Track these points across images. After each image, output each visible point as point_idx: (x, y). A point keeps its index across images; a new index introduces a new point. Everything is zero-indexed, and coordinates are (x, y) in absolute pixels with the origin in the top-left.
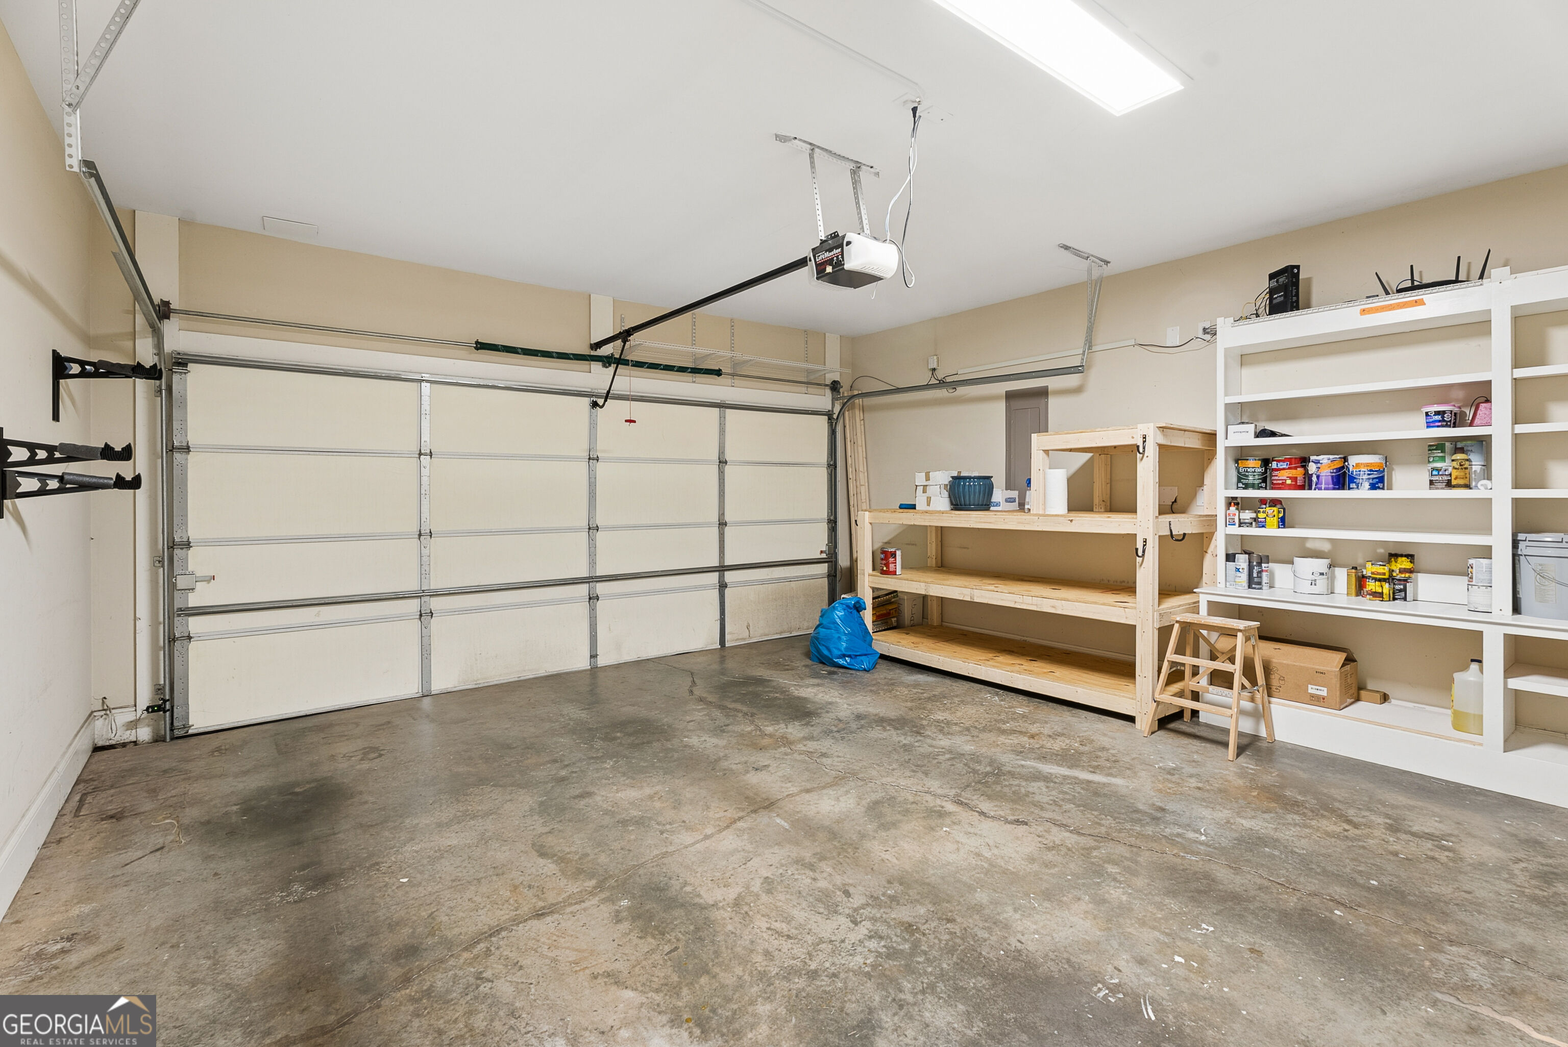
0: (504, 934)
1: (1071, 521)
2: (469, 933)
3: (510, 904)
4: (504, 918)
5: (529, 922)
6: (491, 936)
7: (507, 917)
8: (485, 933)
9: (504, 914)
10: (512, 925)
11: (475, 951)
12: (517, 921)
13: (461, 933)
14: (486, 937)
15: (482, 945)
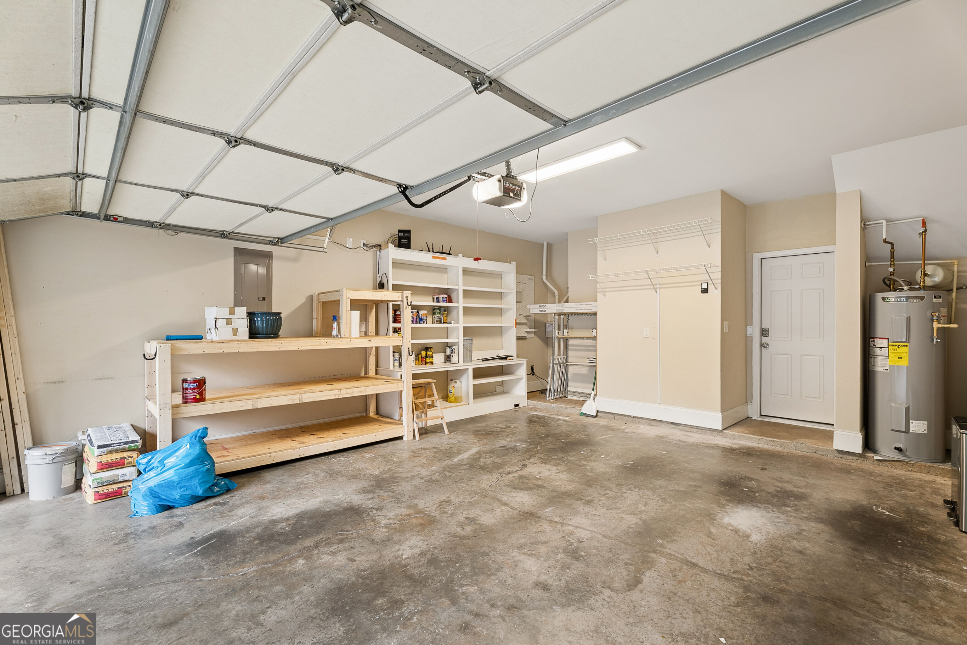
0: (719, 572)
1: (370, 341)
2: (731, 584)
3: (696, 578)
4: (709, 576)
5: (702, 566)
6: (725, 576)
7: (706, 575)
8: (725, 578)
9: (706, 578)
10: (710, 571)
11: (740, 576)
12: (706, 571)
13: (735, 587)
14: (728, 577)
15: (733, 576)
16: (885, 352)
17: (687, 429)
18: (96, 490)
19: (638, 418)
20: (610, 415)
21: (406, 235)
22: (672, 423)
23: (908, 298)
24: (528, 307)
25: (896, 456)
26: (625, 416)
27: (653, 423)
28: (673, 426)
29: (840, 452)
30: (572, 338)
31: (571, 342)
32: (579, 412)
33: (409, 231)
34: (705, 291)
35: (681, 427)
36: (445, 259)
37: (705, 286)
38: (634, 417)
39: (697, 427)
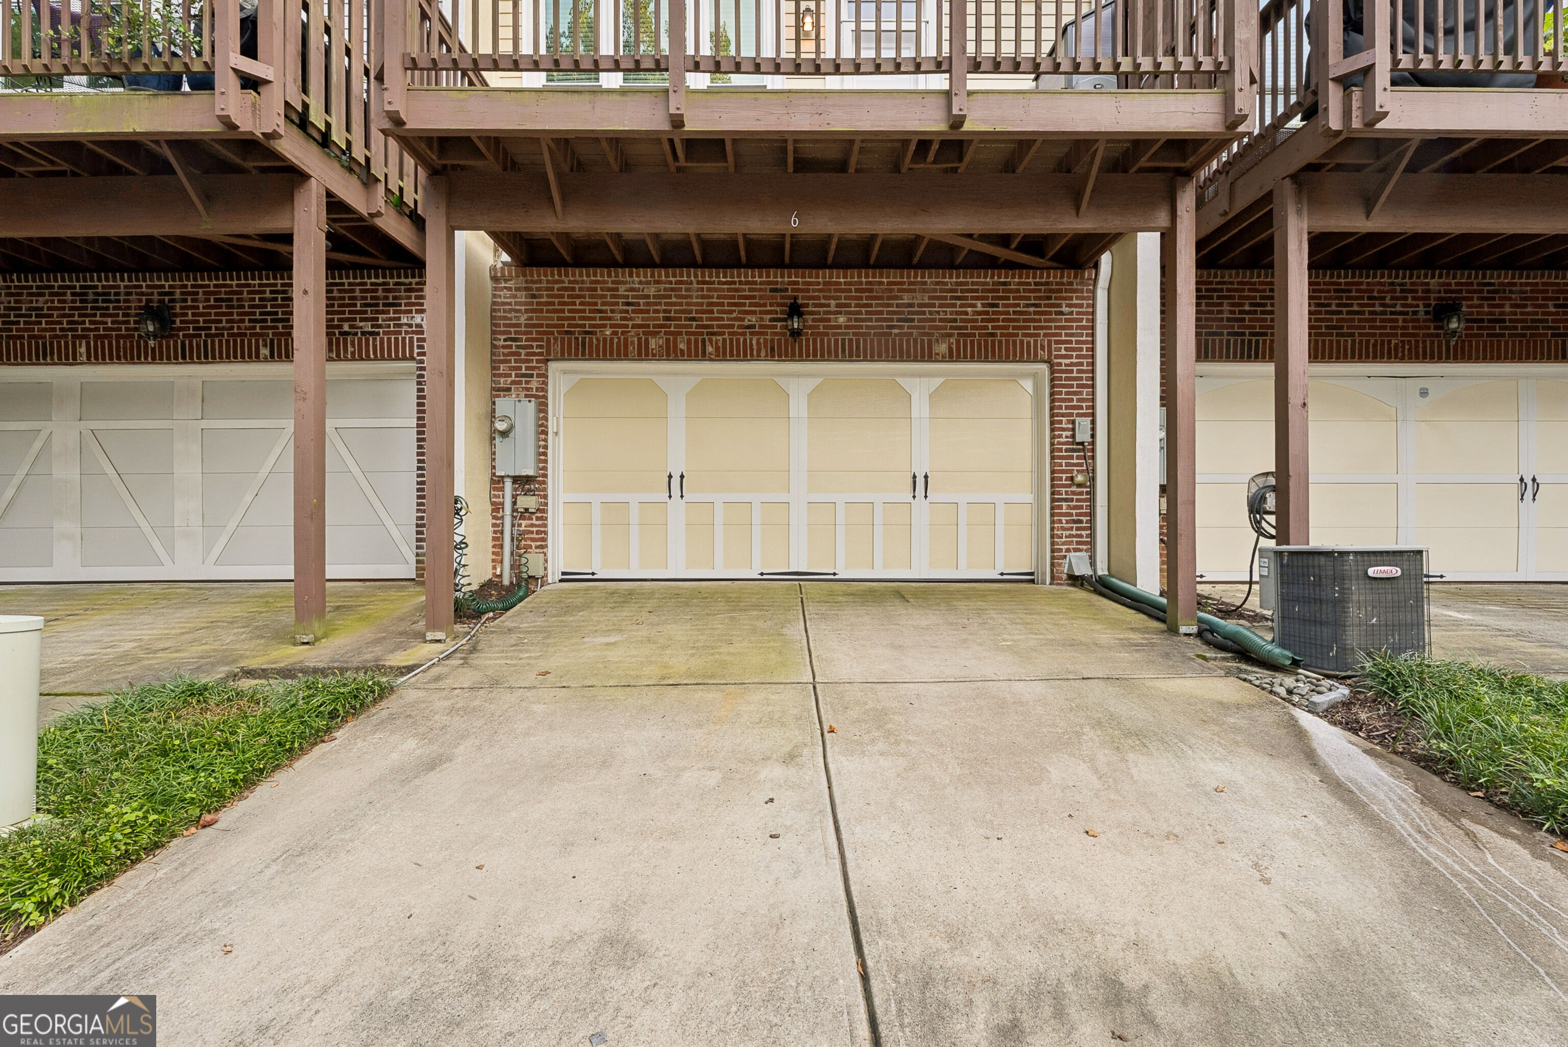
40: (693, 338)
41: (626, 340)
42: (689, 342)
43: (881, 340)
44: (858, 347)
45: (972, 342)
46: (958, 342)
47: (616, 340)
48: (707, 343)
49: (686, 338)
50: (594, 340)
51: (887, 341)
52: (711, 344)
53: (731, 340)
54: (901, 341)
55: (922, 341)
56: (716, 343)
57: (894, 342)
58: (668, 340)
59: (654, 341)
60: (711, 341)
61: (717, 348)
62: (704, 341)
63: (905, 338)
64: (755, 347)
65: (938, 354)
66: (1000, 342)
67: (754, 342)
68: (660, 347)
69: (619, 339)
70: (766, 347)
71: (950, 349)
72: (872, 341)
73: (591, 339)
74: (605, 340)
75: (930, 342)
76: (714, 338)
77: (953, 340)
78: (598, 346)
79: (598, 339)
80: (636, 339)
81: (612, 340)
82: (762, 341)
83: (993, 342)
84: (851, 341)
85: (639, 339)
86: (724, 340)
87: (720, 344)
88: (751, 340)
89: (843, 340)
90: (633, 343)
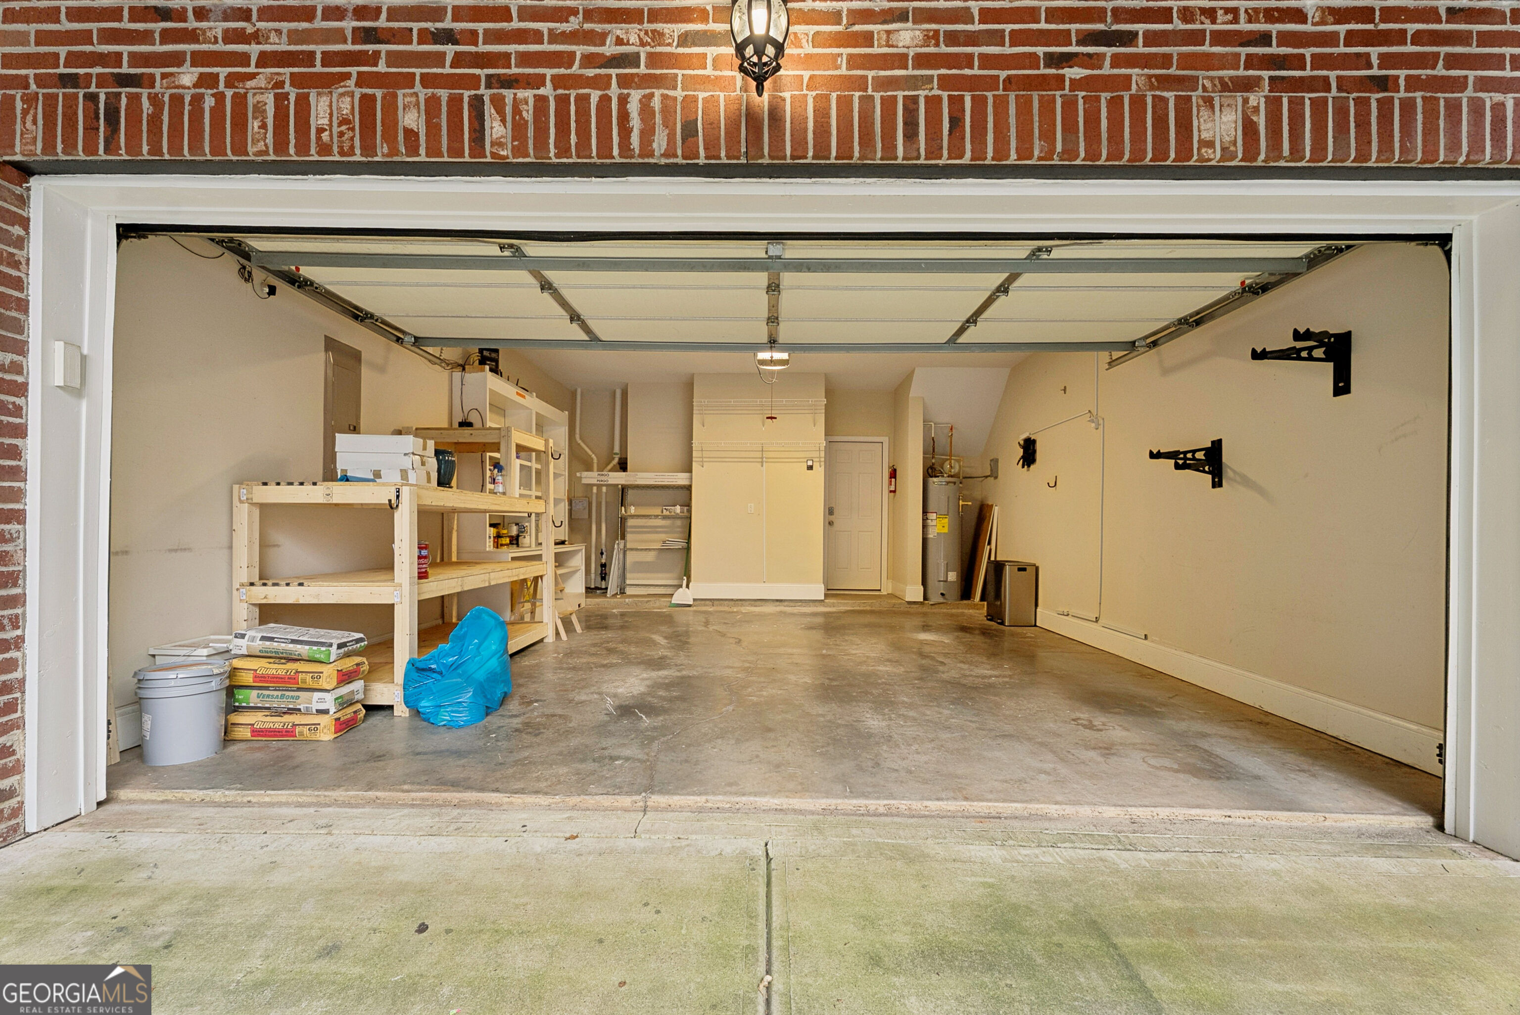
1: (529, 503)
16: (934, 523)
17: (792, 604)
18: (337, 715)
19: (741, 600)
20: (708, 602)
21: (494, 355)
22: (777, 600)
23: (948, 483)
24: (578, 474)
25: (941, 600)
26: (726, 600)
27: (759, 603)
28: (778, 603)
29: (909, 603)
30: (633, 516)
31: (630, 522)
32: (668, 604)
33: (496, 351)
34: (810, 468)
35: (786, 603)
36: (524, 397)
37: (810, 463)
38: (737, 600)
39: (801, 601)
40: (444, 94)
41: (240, 101)
42: (432, 104)
43: (1029, 101)
44: (956, 122)
45: (1319, 107)
46: (1274, 105)
47: (209, 102)
48: (489, 110)
49: (423, 93)
50: (145, 103)
51: (1047, 106)
52: (500, 111)
53: (563, 101)
54: (1092, 103)
55: (1160, 102)
56: (516, 111)
57: (1070, 105)
58: (367, 102)
59: (324, 101)
60: (498, 103)
61: (519, 128)
62: (477, 103)
63: (1105, 96)
64: (635, 122)
65: (1210, 144)
66: (1408, 107)
67: (633, 107)
68: (344, 121)
69: (220, 98)
70: (668, 123)
71: (1250, 128)
72: (1001, 104)
73: (134, 99)
74: (177, 100)
75: (1184, 106)
76: (508, 94)
77: (1257, 99)
78: (155, 120)
79: (155, 100)
80: (269, 99)
81: (197, 100)
82: (656, 103)
83: (1385, 106)
84: (933, 103)
85: (281, 99)
86: (541, 100)
87: (528, 114)
88: (623, 101)
89: (911, 104)
90: (259, 110)
